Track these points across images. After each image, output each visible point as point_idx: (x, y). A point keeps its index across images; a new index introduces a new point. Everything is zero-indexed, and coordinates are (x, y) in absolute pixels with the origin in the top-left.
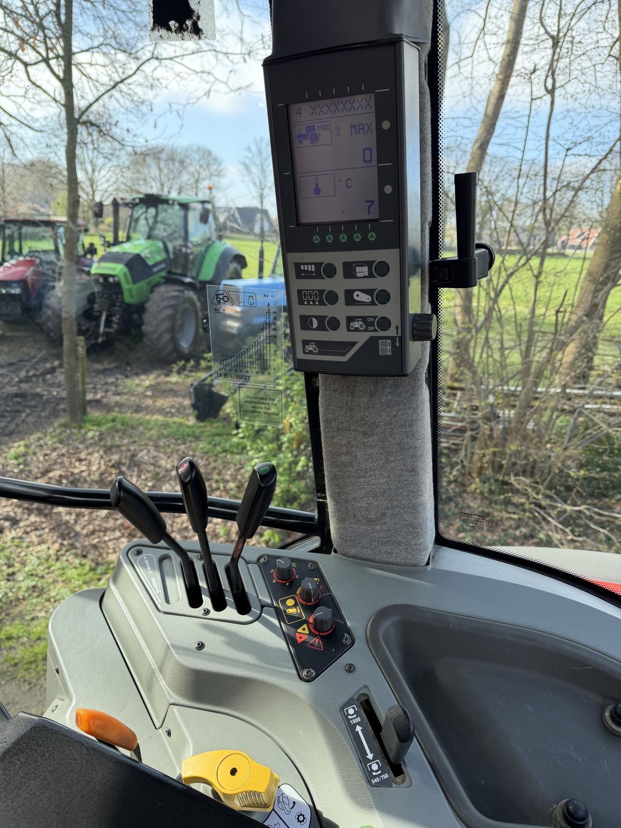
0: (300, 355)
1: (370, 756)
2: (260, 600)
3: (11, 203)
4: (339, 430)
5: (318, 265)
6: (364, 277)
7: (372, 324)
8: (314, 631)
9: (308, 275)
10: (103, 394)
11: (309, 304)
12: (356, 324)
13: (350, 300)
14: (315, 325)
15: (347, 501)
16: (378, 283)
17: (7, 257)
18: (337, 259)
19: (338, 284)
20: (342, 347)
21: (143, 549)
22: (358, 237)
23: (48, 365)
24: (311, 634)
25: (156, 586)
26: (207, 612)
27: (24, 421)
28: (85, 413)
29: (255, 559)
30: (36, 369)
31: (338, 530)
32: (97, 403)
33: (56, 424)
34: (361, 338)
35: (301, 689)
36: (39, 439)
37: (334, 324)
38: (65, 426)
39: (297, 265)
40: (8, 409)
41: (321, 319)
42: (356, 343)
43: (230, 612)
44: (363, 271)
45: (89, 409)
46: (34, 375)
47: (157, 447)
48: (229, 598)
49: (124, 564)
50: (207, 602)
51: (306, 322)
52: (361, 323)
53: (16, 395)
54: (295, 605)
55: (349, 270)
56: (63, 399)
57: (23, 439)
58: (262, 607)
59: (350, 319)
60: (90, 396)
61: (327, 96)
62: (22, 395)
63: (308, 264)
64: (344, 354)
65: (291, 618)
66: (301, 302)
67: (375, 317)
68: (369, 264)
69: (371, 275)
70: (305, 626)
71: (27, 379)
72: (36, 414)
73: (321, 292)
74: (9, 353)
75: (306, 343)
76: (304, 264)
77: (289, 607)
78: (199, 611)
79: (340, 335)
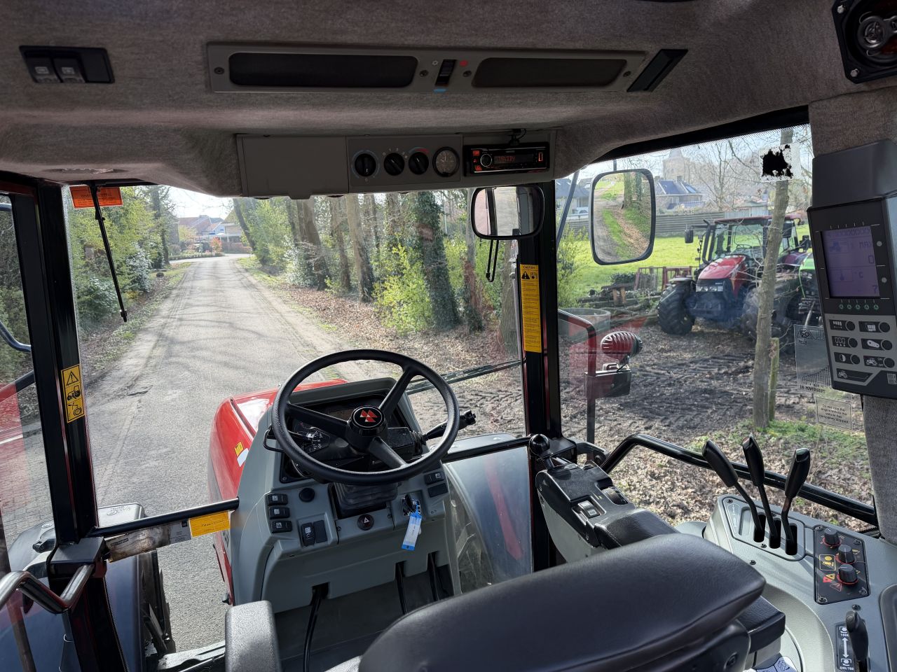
0: (836, 379)
1: (846, 655)
2: (805, 551)
3: (728, 198)
4: (876, 436)
5: (843, 322)
6: (873, 332)
7: (881, 362)
8: (839, 579)
9: (838, 328)
10: (797, 400)
11: (839, 346)
12: (871, 362)
13: (865, 346)
14: (844, 359)
15: (887, 495)
16: (883, 336)
17: (714, 256)
18: (855, 319)
19: (856, 334)
20: (864, 376)
21: (734, 500)
22: (867, 307)
23: (742, 364)
24: (836, 579)
25: (735, 522)
26: (764, 546)
27: (708, 417)
28: (772, 417)
29: (812, 526)
30: (728, 367)
31: (881, 517)
32: (789, 409)
33: (740, 425)
34: (875, 371)
35: (813, 607)
36: (721, 437)
37: (856, 360)
38: (749, 428)
39: (831, 321)
40: (696, 403)
41: (847, 356)
42: (871, 374)
43: (781, 551)
44: (872, 328)
45: (777, 414)
46: (726, 373)
47: (851, 468)
48: (783, 543)
49: (719, 506)
50: (766, 541)
51: (838, 357)
52: (874, 361)
53: (705, 391)
54: (832, 561)
55: (863, 327)
56: (751, 400)
57: (706, 434)
58: (806, 555)
59: (866, 358)
60: (780, 400)
61: (842, 227)
62: (711, 392)
63: (837, 321)
64: (864, 381)
65: (825, 567)
66: (834, 344)
67: (883, 358)
68: (876, 324)
69: (877, 331)
70: (833, 575)
71: (718, 377)
72: (721, 412)
73: (847, 339)
74: (703, 348)
75: (839, 370)
76: (835, 321)
77: (826, 561)
78: (759, 545)
79: (860, 368)
